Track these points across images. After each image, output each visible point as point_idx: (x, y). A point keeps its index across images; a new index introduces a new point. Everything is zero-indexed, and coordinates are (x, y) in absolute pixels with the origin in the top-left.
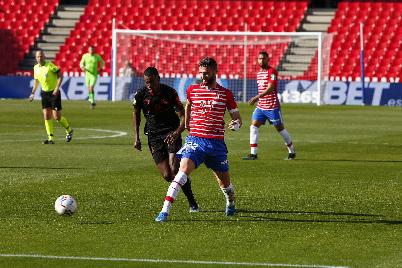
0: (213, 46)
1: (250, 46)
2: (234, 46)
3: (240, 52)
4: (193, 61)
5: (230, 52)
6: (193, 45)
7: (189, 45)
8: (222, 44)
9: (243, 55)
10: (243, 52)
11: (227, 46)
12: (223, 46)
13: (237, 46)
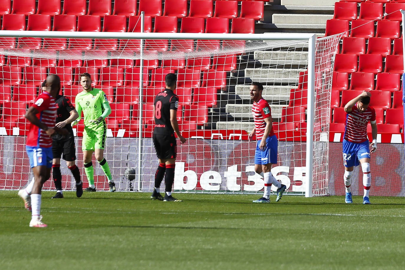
0: (67, 63)
1: (152, 62)
2: (114, 62)
3: (129, 77)
4: (22, 98)
5: (106, 77)
6: (21, 61)
7: (14, 61)
8: (86, 58)
9: (137, 84)
10: (137, 77)
11: (99, 62)
12: (91, 63)
13: (122, 62)
